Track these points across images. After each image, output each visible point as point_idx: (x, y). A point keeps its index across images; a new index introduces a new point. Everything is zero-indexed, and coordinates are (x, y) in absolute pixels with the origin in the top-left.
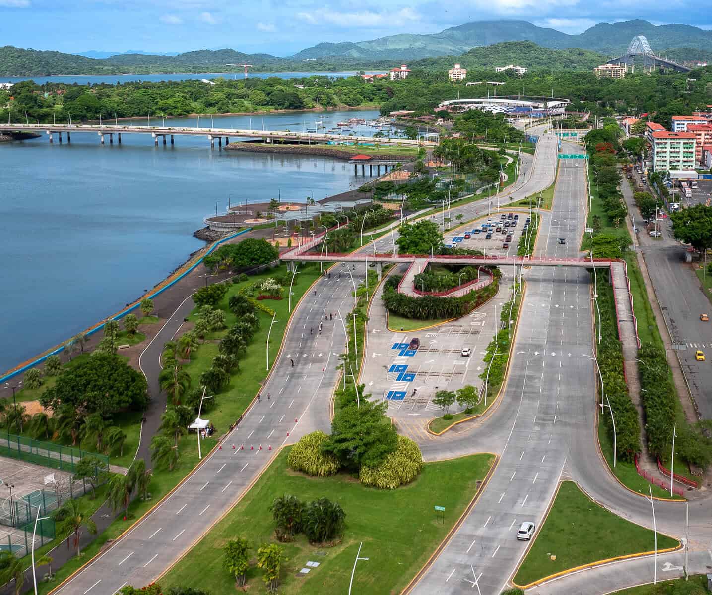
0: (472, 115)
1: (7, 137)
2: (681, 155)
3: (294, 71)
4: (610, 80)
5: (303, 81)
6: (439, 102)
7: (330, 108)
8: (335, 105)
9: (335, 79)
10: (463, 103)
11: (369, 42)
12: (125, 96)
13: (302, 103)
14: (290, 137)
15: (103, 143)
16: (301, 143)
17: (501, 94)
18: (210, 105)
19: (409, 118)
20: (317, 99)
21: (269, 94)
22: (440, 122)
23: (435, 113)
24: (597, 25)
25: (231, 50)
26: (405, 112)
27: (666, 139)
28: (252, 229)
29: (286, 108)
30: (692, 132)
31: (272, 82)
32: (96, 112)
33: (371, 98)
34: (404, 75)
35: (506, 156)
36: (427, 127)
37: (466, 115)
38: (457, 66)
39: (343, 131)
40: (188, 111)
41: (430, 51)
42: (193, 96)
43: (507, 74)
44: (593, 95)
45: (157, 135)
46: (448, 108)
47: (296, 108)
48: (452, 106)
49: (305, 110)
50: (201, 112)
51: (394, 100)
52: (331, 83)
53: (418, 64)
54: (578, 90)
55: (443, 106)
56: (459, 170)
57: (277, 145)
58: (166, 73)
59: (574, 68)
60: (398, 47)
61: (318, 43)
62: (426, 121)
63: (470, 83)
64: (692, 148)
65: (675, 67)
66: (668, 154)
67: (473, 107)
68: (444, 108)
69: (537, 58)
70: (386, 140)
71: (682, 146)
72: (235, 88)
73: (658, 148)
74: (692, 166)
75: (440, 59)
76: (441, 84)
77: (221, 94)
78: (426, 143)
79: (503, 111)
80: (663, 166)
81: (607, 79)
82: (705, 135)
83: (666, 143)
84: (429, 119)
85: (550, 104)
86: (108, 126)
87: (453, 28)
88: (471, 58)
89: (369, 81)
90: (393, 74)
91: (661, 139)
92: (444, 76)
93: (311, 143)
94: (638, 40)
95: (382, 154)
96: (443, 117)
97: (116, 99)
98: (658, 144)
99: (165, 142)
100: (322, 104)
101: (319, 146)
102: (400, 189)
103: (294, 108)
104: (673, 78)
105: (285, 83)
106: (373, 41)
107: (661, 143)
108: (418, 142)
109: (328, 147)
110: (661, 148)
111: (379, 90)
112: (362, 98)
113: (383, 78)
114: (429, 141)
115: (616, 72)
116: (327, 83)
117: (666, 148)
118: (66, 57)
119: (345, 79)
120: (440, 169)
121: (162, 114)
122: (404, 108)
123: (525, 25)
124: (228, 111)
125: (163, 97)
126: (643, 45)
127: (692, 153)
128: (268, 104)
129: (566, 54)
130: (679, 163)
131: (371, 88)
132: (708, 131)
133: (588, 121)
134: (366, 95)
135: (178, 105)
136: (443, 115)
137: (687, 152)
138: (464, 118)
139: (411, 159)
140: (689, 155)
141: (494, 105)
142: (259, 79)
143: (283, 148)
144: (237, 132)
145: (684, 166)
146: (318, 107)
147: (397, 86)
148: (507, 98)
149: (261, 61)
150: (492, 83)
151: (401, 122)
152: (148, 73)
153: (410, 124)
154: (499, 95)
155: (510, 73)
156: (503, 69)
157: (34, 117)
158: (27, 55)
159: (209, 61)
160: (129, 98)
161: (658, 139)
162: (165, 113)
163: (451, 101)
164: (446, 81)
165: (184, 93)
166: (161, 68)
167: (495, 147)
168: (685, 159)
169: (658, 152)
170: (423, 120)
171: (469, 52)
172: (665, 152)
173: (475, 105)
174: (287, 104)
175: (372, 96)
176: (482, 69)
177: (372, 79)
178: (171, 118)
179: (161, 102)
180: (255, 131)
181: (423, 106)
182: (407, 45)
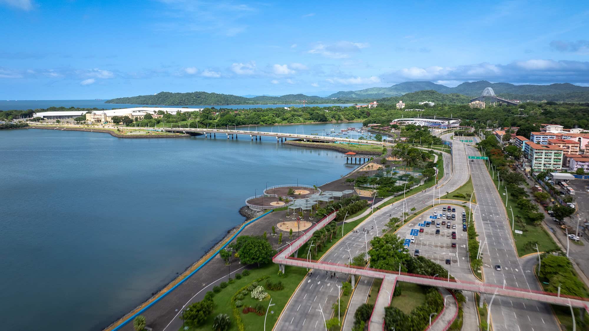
0: (411, 128)
1: (188, 135)
2: (552, 160)
3: (327, 103)
4: (478, 109)
5: (328, 108)
6: (393, 119)
7: (339, 121)
8: (342, 120)
9: (343, 108)
10: (405, 120)
11: (360, 91)
12: (246, 115)
13: (326, 119)
14: (316, 138)
15: (229, 138)
16: (321, 142)
17: (424, 116)
18: (284, 120)
19: (377, 128)
20: (333, 117)
21: (311, 115)
22: (393, 130)
23: (390, 125)
24: (463, 83)
26: (376, 125)
27: (542, 150)
28: (273, 211)
29: (319, 121)
30: (554, 145)
31: (314, 109)
32: (233, 123)
33: (359, 117)
34: (375, 106)
35: (434, 154)
36: (387, 133)
37: (407, 127)
38: (401, 102)
39: (344, 134)
40: (274, 123)
41: (387, 95)
42: (277, 115)
43: (425, 106)
44: (471, 117)
45: (253, 136)
46: (397, 123)
47: (323, 121)
48: (399, 122)
49: (328, 122)
50: (280, 123)
51: (370, 118)
52: (341, 110)
53: (381, 100)
54: (463, 114)
55: (394, 122)
56: (407, 165)
57: (308, 143)
58: (274, 104)
59: (455, 102)
60: (372, 93)
61: (338, 91)
62: (386, 130)
63: (407, 110)
64: (560, 156)
65: (508, 103)
66: (543, 160)
67: (410, 123)
68: (395, 123)
69: (437, 98)
70: (365, 141)
71: (553, 154)
72: (297, 112)
73: (536, 155)
74: (559, 167)
75: (391, 98)
76: (393, 111)
77: (290, 114)
78: (388, 144)
79: (426, 125)
80: (539, 166)
81: (476, 108)
82: (563, 146)
83: (542, 153)
84: (388, 129)
85: (451, 122)
86: (231, 130)
87: (397, 85)
88: (406, 98)
89: (358, 108)
90: (370, 105)
91: (539, 150)
92: (394, 107)
93: (326, 142)
94: (488, 89)
95: (363, 150)
96: (395, 128)
97: (242, 116)
98: (536, 153)
99: (256, 139)
100: (336, 120)
101: (330, 144)
102: (372, 181)
103: (323, 122)
104: (512, 108)
105: (320, 110)
106: (361, 91)
107: (539, 153)
108: (382, 143)
109: (334, 144)
110: (538, 155)
111: (363, 113)
112: (355, 117)
113: (365, 107)
114: (388, 142)
115: (481, 105)
116: (339, 109)
117: (542, 155)
118: (236, 97)
119: (348, 107)
120: (396, 163)
121: (262, 123)
122: (375, 122)
123: (429, 83)
124: (292, 123)
125: (263, 116)
126: (491, 92)
127: (560, 159)
128: (310, 119)
129: (451, 96)
130: (550, 166)
131: (359, 112)
132: (565, 144)
133: (474, 132)
134: (357, 115)
135: (270, 119)
136: (395, 127)
137: (557, 159)
138: (406, 129)
139: (378, 154)
140: (558, 160)
141: (420, 122)
142: (309, 108)
143: (311, 145)
144: (290, 135)
145: (554, 167)
146: (334, 121)
147: (372, 111)
148: (427, 118)
149: (314, 99)
150: (418, 110)
151: (373, 130)
152: (267, 104)
153: (378, 131)
154: (423, 116)
155: (426, 105)
156: (423, 103)
157: (205, 124)
158: (220, 96)
159: (293, 99)
160: (248, 116)
161: (537, 150)
162: (264, 123)
163: (398, 119)
164: (395, 109)
165: (274, 114)
166: (273, 102)
167: (426, 147)
168: (555, 163)
169: (536, 158)
170: (384, 129)
171: (405, 95)
172: (541, 158)
173: (411, 121)
174: (319, 119)
175: (360, 116)
176: (411, 103)
177: (360, 108)
178: (266, 126)
179: (262, 118)
180: (299, 135)
181: (384, 121)
182: (376, 92)
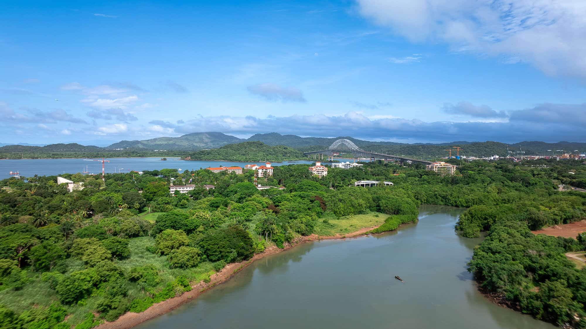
25: (76, 144)
58: (33, 158)
60: (161, 143)
87: (186, 135)
149: (94, 150)
159: (63, 150)
182: (166, 143)
